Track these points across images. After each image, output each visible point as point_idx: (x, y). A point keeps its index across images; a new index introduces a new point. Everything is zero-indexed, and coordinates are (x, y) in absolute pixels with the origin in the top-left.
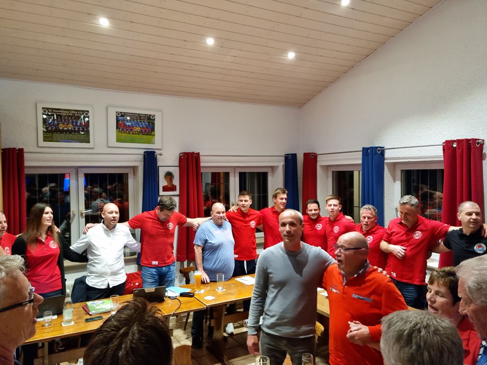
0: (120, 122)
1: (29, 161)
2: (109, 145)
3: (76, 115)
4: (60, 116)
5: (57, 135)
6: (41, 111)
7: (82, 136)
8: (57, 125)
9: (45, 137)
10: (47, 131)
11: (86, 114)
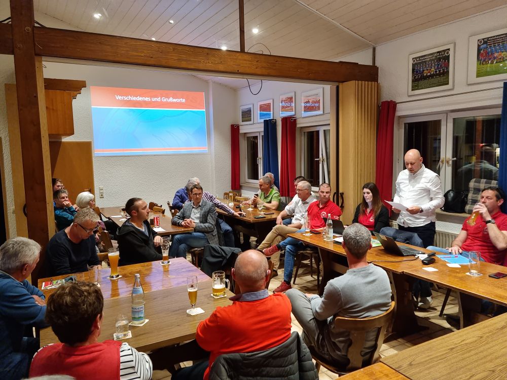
0: (482, 52)
1: (402, 110)
2: (469, 83)
3: (438, 57)
4: (425, 62)
5: (421, 83)
6: (411, 62)
7: (442, 79)
8: (423, 73)
9: (412, 87)
10: (414, 81)
11: (448, 53)
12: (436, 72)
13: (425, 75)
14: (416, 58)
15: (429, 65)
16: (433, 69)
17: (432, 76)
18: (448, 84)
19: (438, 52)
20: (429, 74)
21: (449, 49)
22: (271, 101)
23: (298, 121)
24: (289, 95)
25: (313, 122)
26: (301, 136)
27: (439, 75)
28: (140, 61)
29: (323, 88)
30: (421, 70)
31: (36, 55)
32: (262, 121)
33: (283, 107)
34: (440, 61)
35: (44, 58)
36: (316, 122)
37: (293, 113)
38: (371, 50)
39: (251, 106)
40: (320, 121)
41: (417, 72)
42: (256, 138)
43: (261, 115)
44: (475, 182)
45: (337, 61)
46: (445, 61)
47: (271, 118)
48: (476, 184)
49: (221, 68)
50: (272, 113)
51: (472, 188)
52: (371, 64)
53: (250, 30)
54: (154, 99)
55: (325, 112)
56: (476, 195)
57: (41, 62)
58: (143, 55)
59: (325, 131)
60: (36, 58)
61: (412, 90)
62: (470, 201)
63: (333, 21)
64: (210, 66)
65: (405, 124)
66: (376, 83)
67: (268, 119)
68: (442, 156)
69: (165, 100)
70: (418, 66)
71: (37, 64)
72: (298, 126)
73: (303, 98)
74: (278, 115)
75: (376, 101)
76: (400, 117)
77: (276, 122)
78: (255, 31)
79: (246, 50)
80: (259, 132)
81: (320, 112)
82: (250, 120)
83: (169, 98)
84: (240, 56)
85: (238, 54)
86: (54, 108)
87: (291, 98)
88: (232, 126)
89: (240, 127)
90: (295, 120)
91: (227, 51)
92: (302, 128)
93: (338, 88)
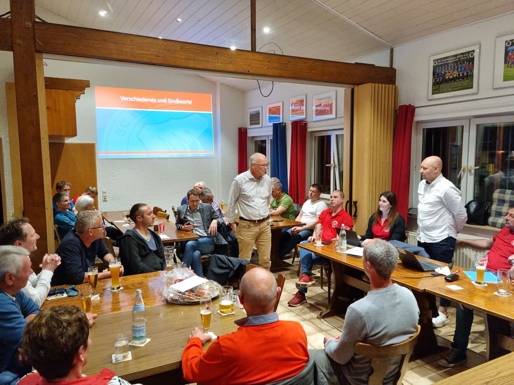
1: (421, 115)
2: (495, 87)
3: (462, 59)
4: (447, 64)
5: (443, 86)
6: (432, 64)
7: (466, 82)
8: (444, 75)
9: (433, 90)
10: (435, 84)
11: (472, 55)
12: (459, 75)
13: (447, 78)
14: (437, 60)
15: (451, 67)
16: (456, 72)
17: (454, 79)
18: (472, 87)
19: (462, 54)
20: (451, 77)
21: (473, 51)
22: (280, 104)
23: (309, 125)
24: (300, 98)
25: (325, 126)
26: (312, 141)
27: (463, 77)
28: (145, 60)
29: (336, 91)
30: (443, 72)
31: (36, 52)
32: (271, 124)
33: (293, 111)
34: (464, 63)
35: (44, 55)
36: (328, 126)
37: (304, 117)
38: (389, 51)
39: (260, 109)
40: (332, 125)
41: (438, 74)
42: (264, 141)
43: (271, 119)
44: (500, 193)
45: (353, 61)
46: (469, 64)
47: (281, 121)
48: (501, 195)
49: (230, 67)
50: (281, 116)
51: (496, 199)
52: (388, 66)
53: (261, 29)
54: (160, 101)
55: (338, 116)
56: (499, 207)
57: (42, 59)
58: (148, 53)
59: (337, 136)
60: (37, 55)
61: (433, 94)
62: (493, 213)
63: (349, 20)
64: (219, 66)
65: (424, 129)
66: (394, 85)
67: (277, 123)
68: (464, 164)
69: (171, 101)
70: (439, 68)
71: (37, 62)
72: (309, 130)
73: (314, 100)
74: (288, 118)
75: (393, 106)
76: (418, 122)
77: (285, 126)
78: (267, 30)
79: (257, 50)
80: (268, 136)
81: (333, 116)
82: (259, 124)
83: (175, 99)
84: (251, 56)
85: (249, 54)
86: (57, 109)
87: (302, 101)
88: (240, 129)
89: (249, 131)
90: (306, 124)
91: (237, 50)
92: (312, 132)
93: (353, 90)
